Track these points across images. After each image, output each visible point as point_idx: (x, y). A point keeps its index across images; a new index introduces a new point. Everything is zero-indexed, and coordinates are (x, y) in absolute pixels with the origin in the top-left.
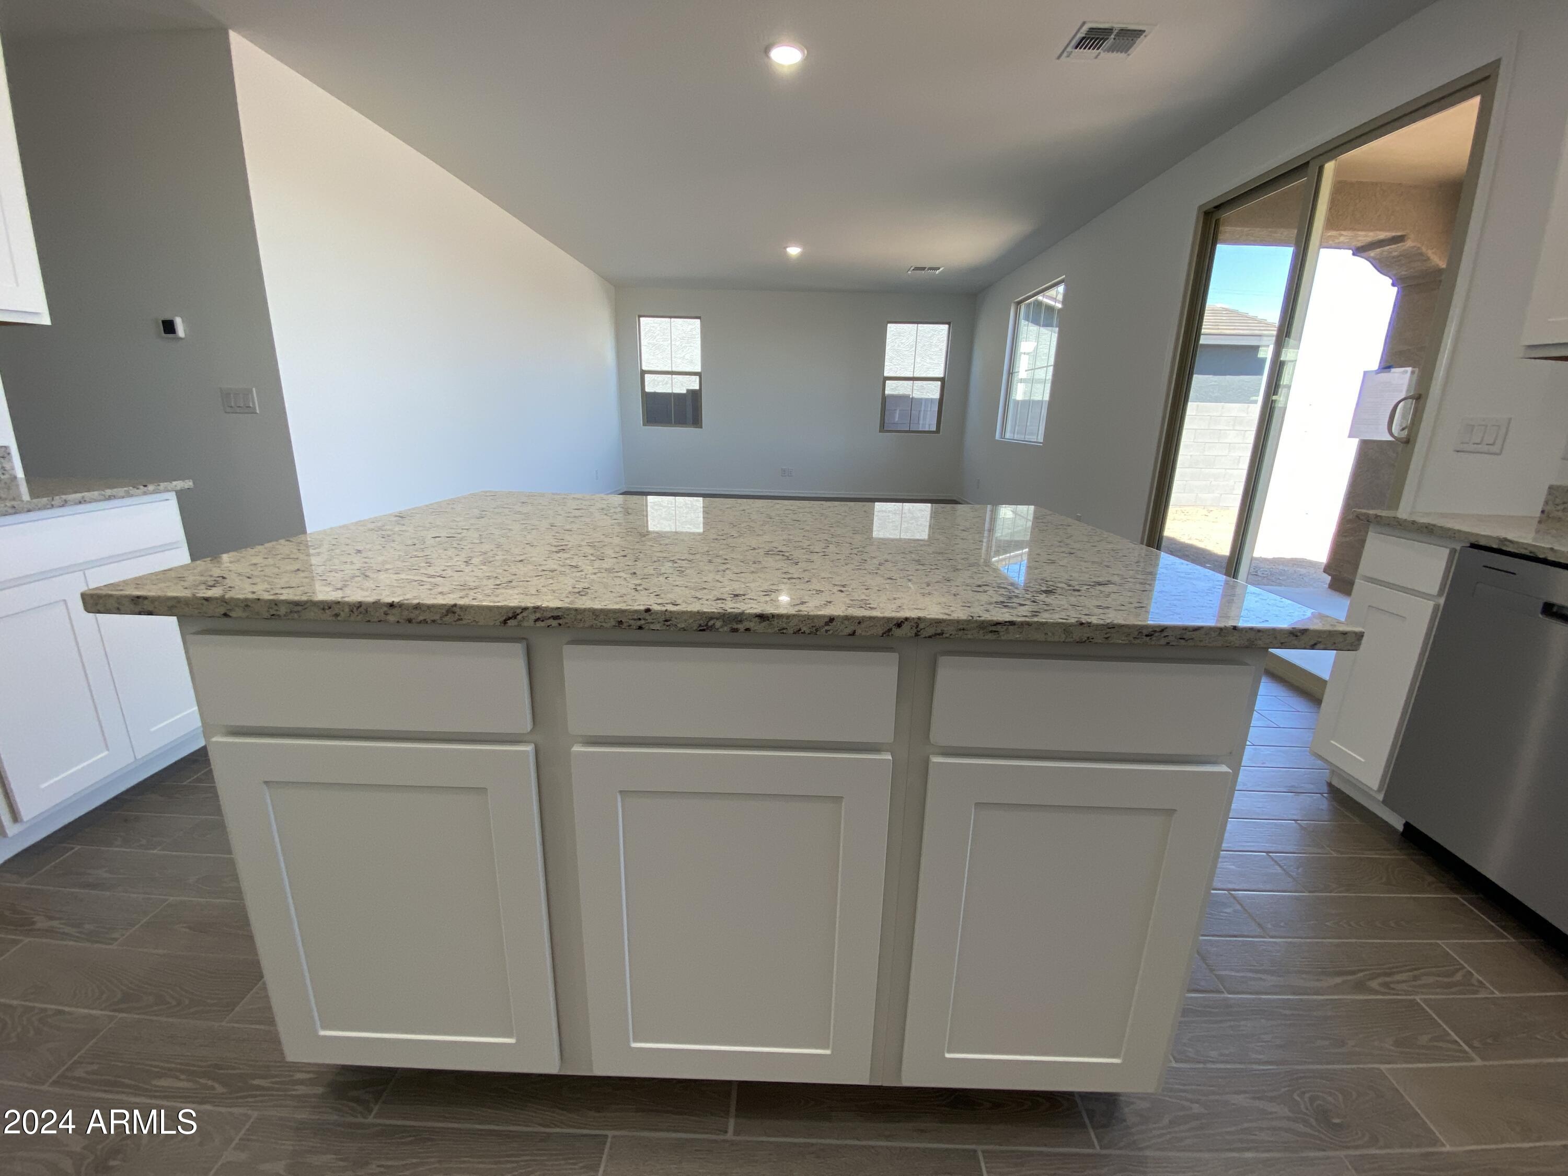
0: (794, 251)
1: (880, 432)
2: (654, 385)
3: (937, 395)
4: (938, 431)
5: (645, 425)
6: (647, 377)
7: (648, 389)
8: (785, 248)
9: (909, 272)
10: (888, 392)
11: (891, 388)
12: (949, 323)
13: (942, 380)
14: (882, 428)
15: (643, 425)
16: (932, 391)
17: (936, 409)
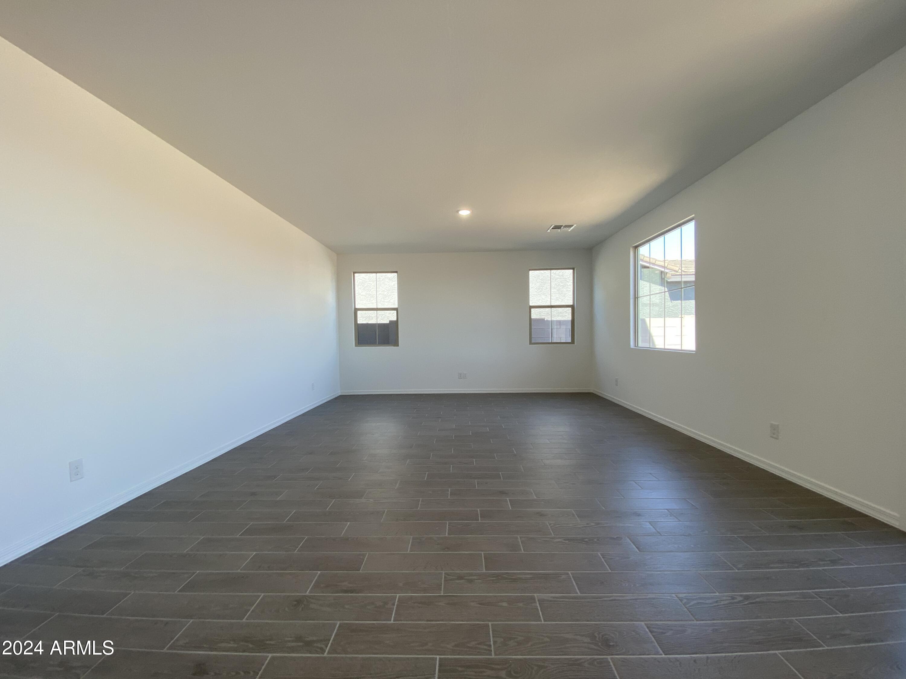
0: (465, 213)
1: (530, 344)
2: (363, 318)
3: (569, 317)
4: (573, 342)
5: (356, 347)
6: (359, 313)
7: (359, 322)
8: (458, 211)
9: (549, 231)
10: (533, 316)
11: (535, 314)
12: (573, 269)
13: (572, 307)
14: (531, 343)
15: (355, 346)
16: (566, 315)
17: (570, 327)
